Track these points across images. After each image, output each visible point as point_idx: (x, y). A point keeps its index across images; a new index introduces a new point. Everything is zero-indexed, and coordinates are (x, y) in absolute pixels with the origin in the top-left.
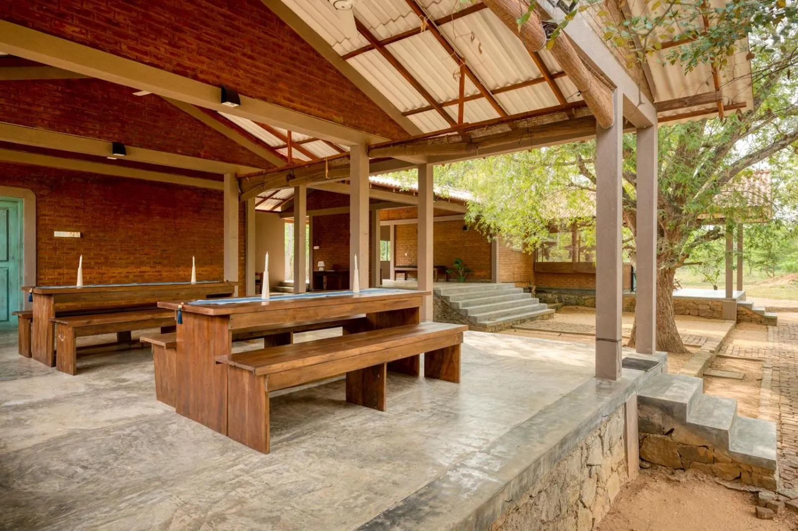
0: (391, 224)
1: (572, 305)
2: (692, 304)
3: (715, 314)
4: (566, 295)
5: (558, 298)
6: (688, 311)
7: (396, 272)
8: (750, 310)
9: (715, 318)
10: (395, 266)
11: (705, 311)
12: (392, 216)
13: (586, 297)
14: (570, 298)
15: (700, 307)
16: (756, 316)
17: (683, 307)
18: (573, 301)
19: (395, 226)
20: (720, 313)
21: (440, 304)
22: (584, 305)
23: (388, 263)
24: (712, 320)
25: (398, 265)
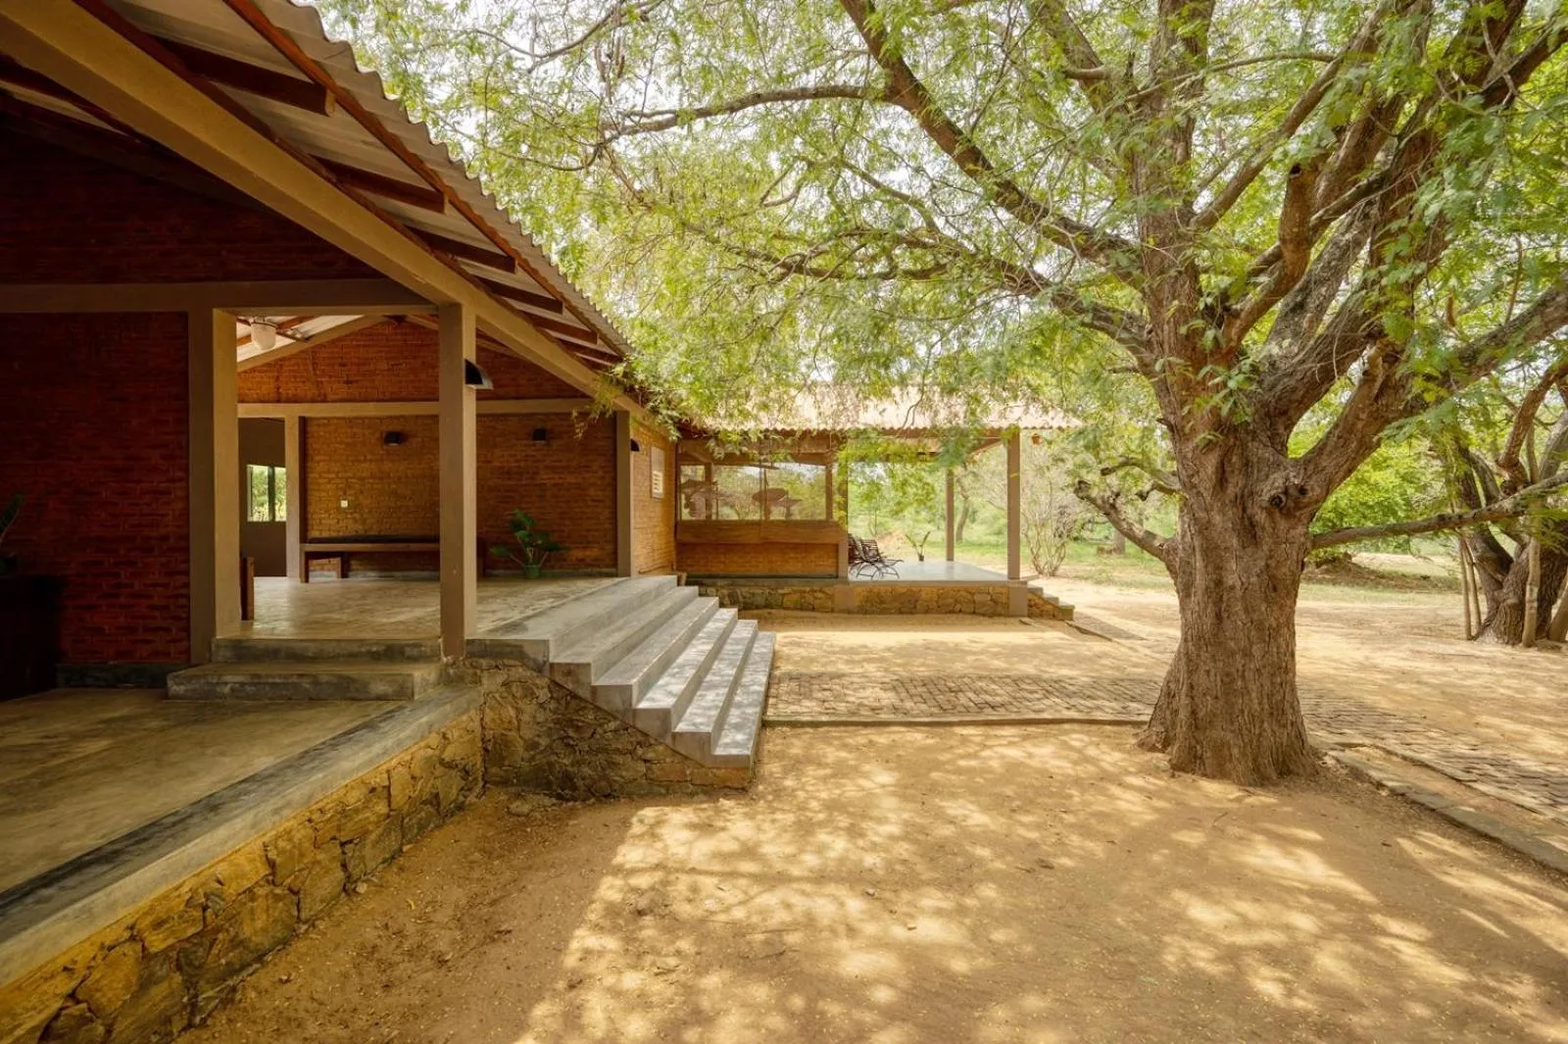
0: (289, 414)
1: (757, 608)
2: (964, 594)
3: (999, 609)
4: (745, 590)
5: (730, 595)
6: (958, 607)
7: (310, 556)
8: (1040, 598)
9: (1000, 615)
10: (304, 538)
11: (984, 604)
12: (289, 389)
13: (786, 591)
14: (753, 594)
15: (977, 598)
16: (1049, 607)
17: (951, 601)
18: (760, 600)
19: (304, 422)
20: (1006, 605)
21: (543, 695)
22: (782, 607)
23: (276, 529)
24: (996, 619)
25: (314, 534)
